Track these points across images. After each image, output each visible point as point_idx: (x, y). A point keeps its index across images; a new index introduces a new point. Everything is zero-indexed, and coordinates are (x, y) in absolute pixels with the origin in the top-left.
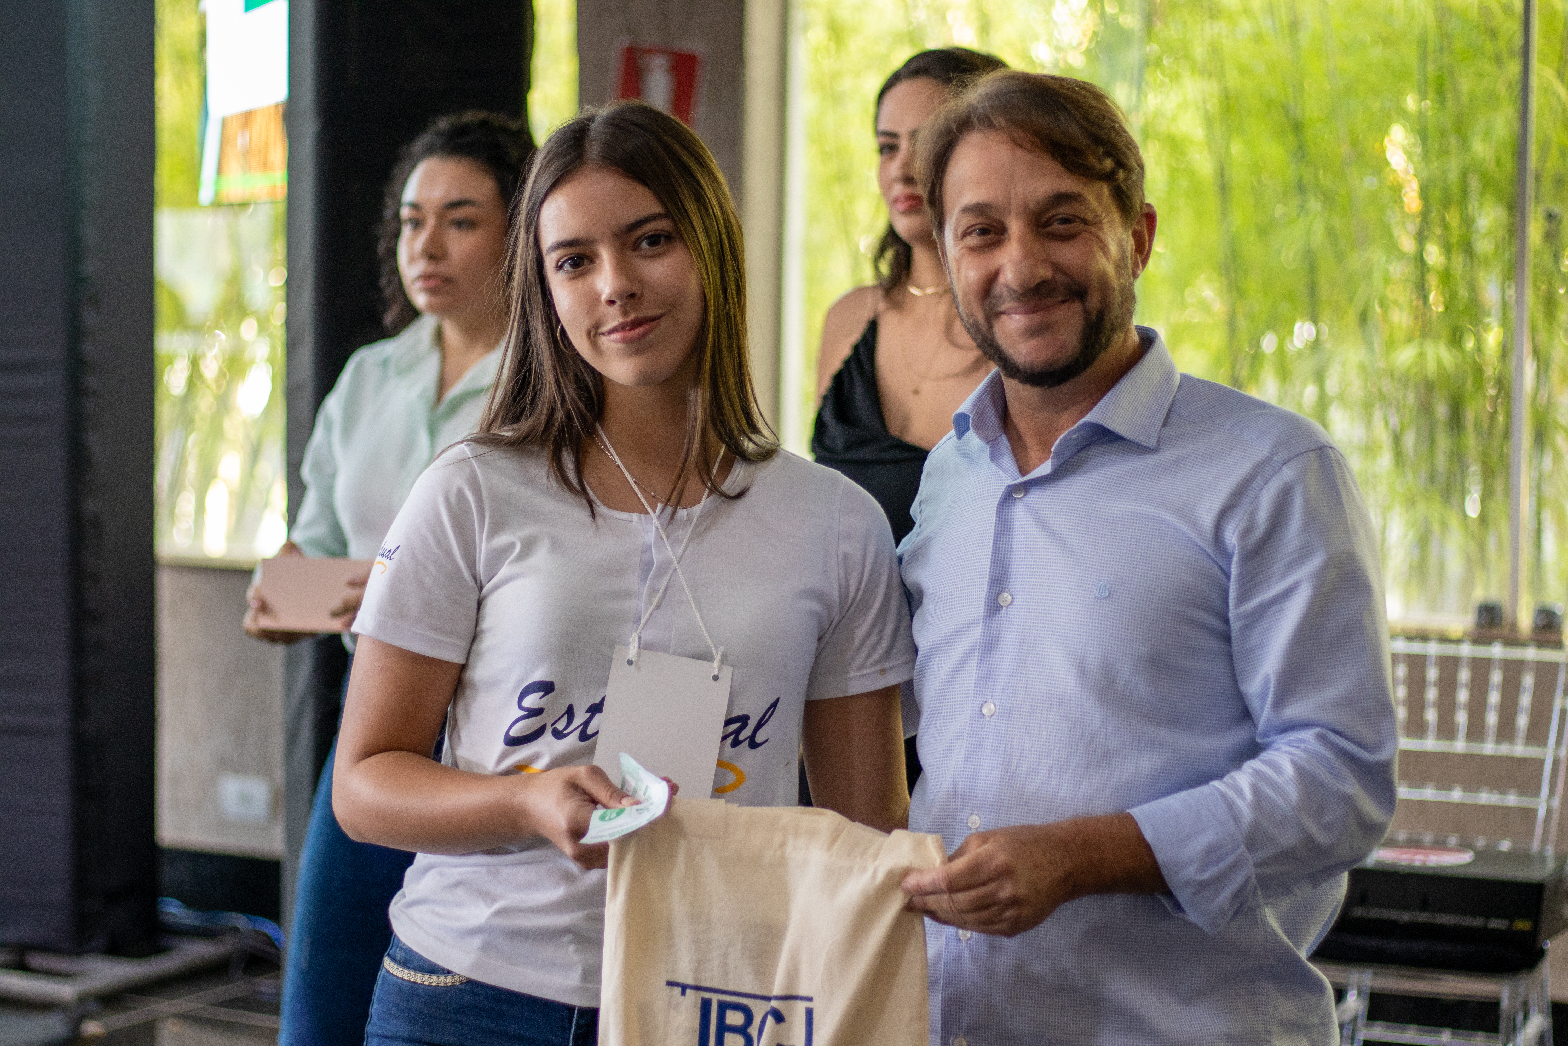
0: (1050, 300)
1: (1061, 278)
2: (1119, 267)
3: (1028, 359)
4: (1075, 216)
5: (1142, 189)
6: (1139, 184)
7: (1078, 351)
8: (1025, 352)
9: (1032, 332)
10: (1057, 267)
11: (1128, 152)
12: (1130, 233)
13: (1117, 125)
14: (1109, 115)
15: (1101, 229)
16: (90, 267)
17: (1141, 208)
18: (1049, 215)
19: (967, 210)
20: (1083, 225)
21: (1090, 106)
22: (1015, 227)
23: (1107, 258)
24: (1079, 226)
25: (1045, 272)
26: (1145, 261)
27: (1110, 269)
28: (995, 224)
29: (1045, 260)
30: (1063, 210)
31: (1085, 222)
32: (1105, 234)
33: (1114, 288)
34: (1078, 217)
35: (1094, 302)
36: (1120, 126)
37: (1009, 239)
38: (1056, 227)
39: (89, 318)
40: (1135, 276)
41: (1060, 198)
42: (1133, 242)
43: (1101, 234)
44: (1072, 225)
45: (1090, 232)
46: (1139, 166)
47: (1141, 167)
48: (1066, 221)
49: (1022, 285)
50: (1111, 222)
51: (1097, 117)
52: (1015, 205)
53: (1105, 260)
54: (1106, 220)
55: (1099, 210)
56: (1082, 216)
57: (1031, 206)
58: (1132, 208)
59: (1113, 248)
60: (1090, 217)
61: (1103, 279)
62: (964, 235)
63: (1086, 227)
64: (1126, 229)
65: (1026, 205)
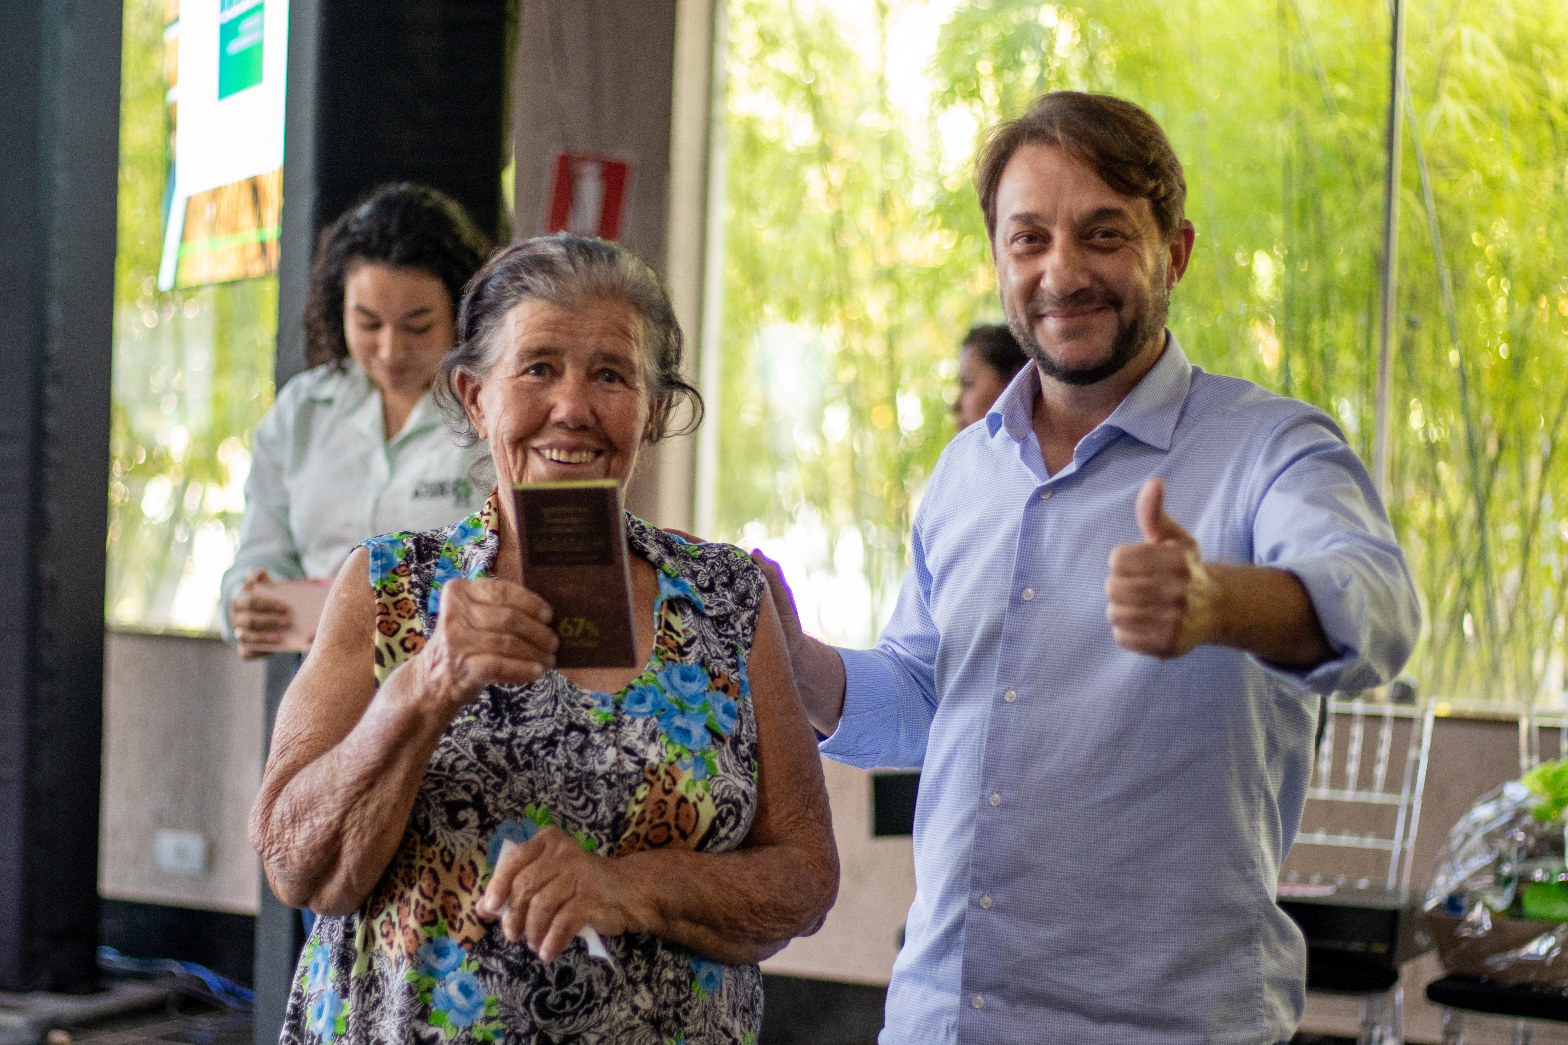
0: (1087, 307)
1: (1098, 288)
2: (1156, 280)
3: (1064, 359)
4: (1116, 231)
5: (1182, 208)
6: (1180, 203)
7: (1110, 355)
8: (1061, 352)
9: (1068, 334)
10: (1096, 277)
11: (1171, 173)
12: (1168, 247)
13: (1163, 147)
14: (1156, 137)
15: (1140, 245)
16: (55, 346)
17: (1180, 225)
18: (1091, 228)
19: (1016, 217)
20: (1123, 240)
21: (1139, 127)
22: (1059, 236)
23: (1144, 273)
24: (1119, 240)
25: (1084, 281)
26: (1180, 274)
27: (1146, 282)
28: (1042, 233)
29: (1084, 270)
30: (1106, 225)
31: (1124, 236)
32: (1143, 249)
33: (1147, 301)
34: (1119, 232)
35: (1128, 312)
36: (1166, 147)
37: (1052, 247)
38: (1098, 239)
39: (52, 393)
40: (1169, 287)
41: (1103, 214)
42: (1170, 256)
43: (1140, 250)
44: (1113, 239)
45: (1130, 248)
46: (1181, 186)
47: (1183, 187)
48: (1107, 234)
49: (1061, 292)
50: (1150, 238)
51: (1145, 138)
52: (1061, 216)
53: (1141, 273)
54: (1145, 236)
55: (1138, 225)
56: (1121, 230)
57: (1075, 219)
58: (1171, 225)
59: (1150, 262)
60: (1129, 232)
61: (1138, 292)
62: (1013, 240)
63: (1126, 243)
64: (1164, 244)
65: (1070, 217)
